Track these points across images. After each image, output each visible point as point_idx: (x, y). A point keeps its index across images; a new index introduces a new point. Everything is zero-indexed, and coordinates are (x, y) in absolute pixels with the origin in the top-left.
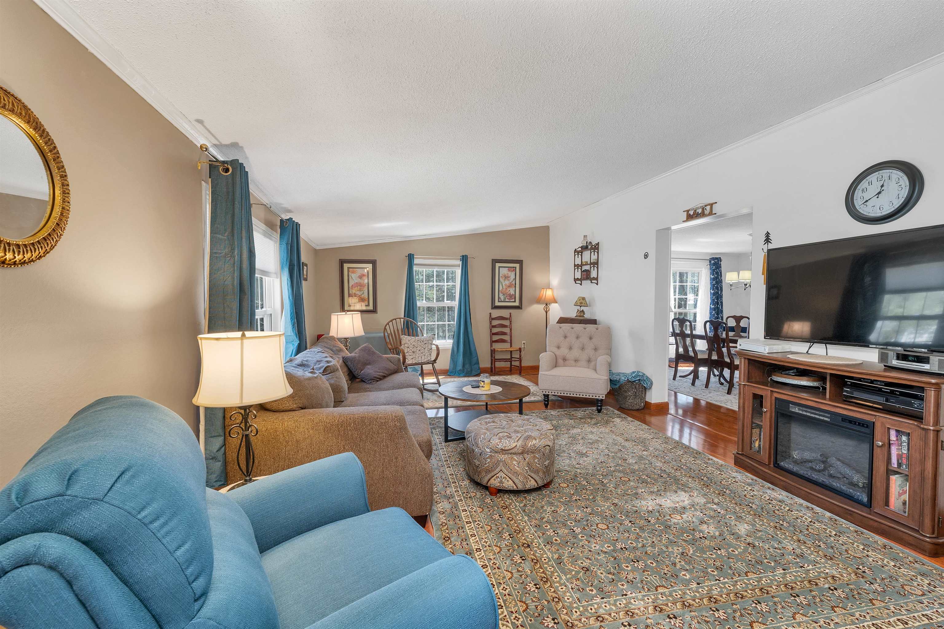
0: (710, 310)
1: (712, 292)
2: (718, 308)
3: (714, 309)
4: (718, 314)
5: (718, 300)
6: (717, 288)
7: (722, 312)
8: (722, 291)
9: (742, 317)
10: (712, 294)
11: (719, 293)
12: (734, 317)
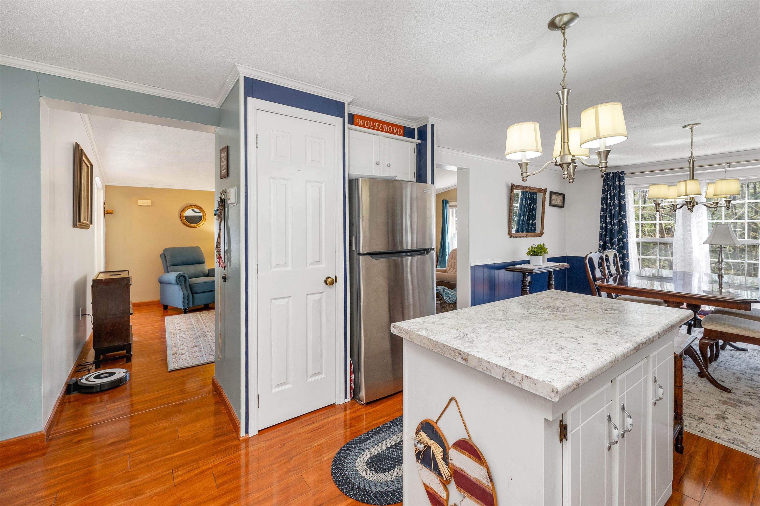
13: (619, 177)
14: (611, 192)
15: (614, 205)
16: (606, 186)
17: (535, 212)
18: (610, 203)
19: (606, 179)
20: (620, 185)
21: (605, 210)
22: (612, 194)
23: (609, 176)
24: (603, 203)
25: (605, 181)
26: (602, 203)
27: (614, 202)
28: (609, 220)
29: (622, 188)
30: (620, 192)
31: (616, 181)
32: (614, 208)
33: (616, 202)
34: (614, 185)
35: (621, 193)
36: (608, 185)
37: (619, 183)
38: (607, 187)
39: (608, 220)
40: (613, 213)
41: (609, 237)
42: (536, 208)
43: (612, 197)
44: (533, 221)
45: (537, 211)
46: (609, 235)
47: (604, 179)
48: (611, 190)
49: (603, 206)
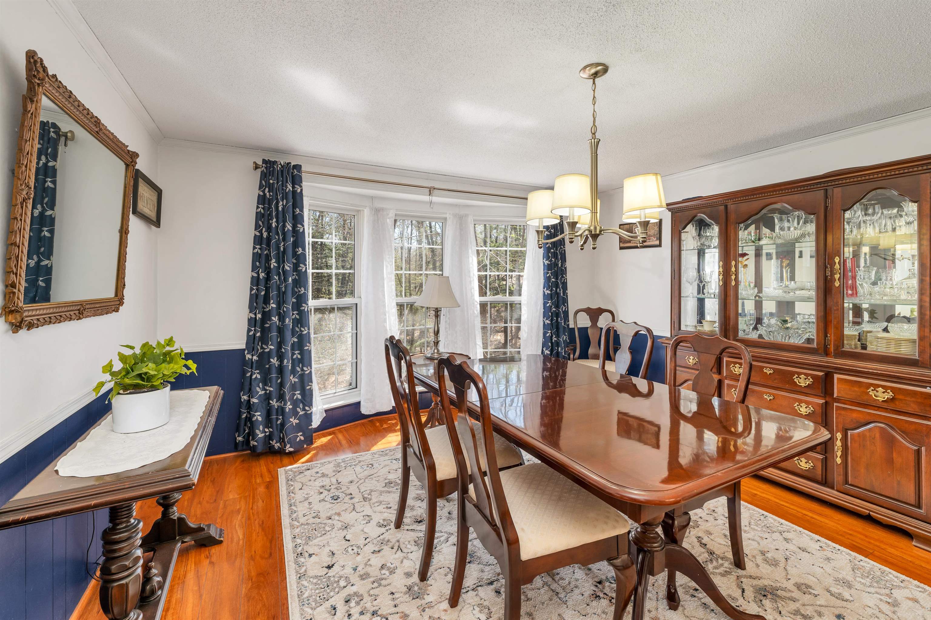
0: (544, 299)
1: (547, 262)
2: (558, 294)
3: (550, 297)
4: (557, 307)
5: (557, 279)
6: (555, 255)
7: (565, 301)
8: (564, 260)
9: (601, 311)
10: (546, 268)
11: (557, 265)
12: (588, 311)
13: (293, 177)
14: (277, 203)
15: (284, 233)
16: (267, 190)
17: (52, 232)
18: (277, 227)
19: (266, 174)
20: (294, 192)
21: (265, 242)
22: (280, 209)
23: (273, 167)
24: (260, 226)
25: (264, 176)
26: (257, 227)
27: (284, 226)
28: (276, 265)
29: (298, 197)
30: (294, 206)
31: (287, 182)
32: (284, 239)
33: (289, 227)
34: (283, 189)
35: (298, 210)
36: (271, 187)
37: (293, 187)
38: (269, 192)
39: (273, 264)
40: (282, 249)
41: (275, 302)
42: (52, 220)
43: (281, 216)
44: (40, 261)
45: (56, 227)
46: (275, 297)
47: (262, 172)
48: (277, 199)
49: (261, 232)
